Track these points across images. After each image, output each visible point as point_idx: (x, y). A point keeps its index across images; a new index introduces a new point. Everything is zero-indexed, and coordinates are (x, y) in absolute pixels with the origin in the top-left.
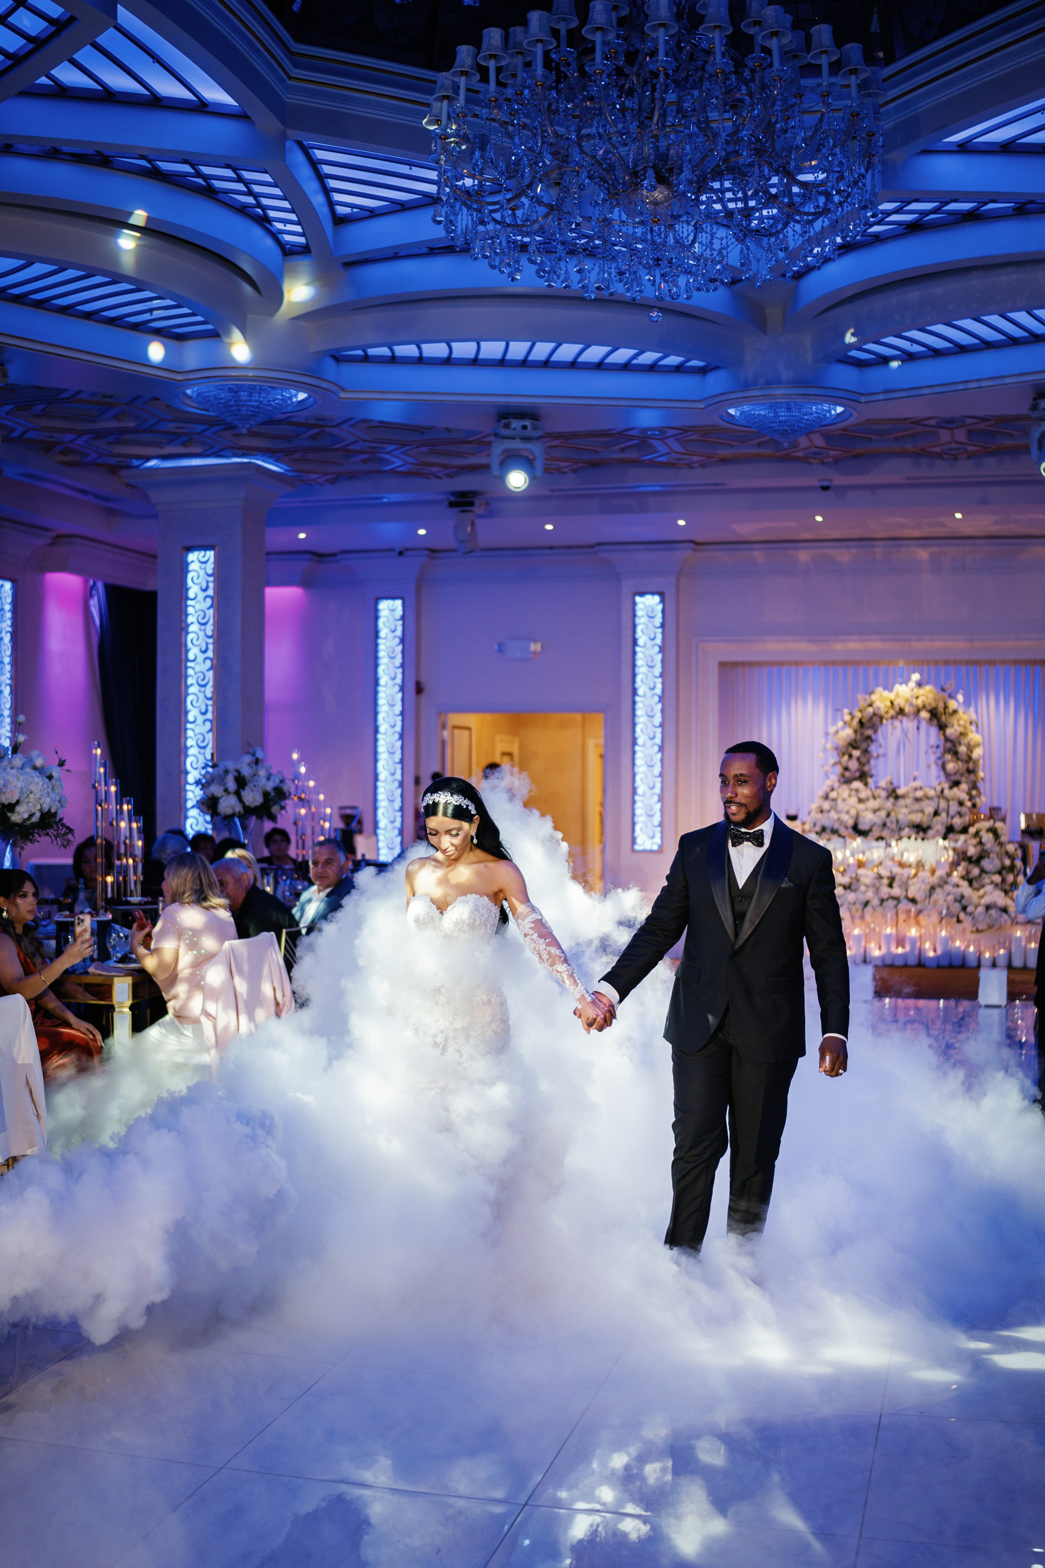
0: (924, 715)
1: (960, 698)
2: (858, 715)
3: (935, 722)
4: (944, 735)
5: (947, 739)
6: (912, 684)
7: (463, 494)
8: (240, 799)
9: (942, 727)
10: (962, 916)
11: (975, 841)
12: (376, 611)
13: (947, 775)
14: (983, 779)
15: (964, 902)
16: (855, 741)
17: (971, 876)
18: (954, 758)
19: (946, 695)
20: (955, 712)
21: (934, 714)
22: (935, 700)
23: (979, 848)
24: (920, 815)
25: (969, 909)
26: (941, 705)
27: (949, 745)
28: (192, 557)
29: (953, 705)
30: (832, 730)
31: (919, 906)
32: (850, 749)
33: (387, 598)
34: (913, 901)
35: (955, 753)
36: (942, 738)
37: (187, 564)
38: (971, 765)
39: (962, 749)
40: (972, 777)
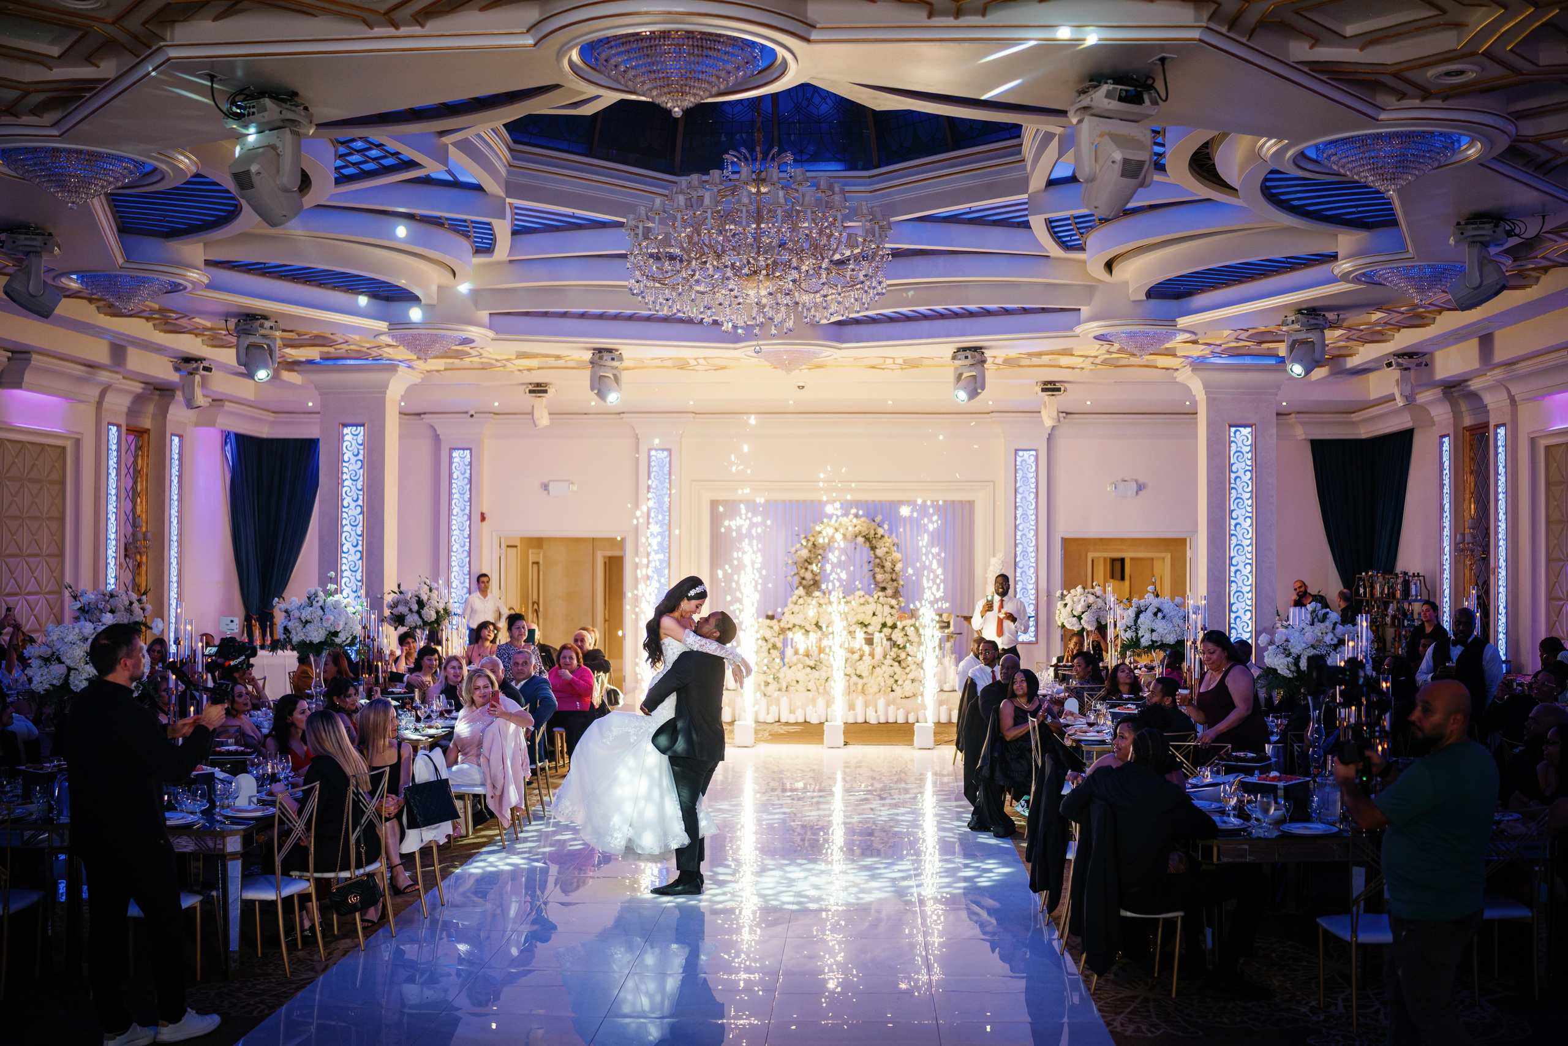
0: (860, 540)
1: (886, 527)
2: (812, 539)
3: (868, 544)
4: (874, 554)
5: (876, 557)
6: (851, 516)
7: (538, 385)
8: (421, 617)
9: (873, 548)
10: (895, 687)
11: (902, 634)
12: (451, 457)
13: (877, 583)
14: (902, 586)
15: (896, 677)
16: (810, 558)
17: (899, 659)
18: (882, 571)
19: (874, 525)
20: (882, 536)
21: (867, 539)
22: (869, 529)
23: (905, 638)
24: (863, 615)
25: (899, 683)
26: (872, 532)
27: (878, 561)
28: (346, 430)
29: (880, 531)
30: (793, 550)
31: (865, 680)
32: (806, 564)
33: (458, 449)
34: (860, 676)
35: (883, 567)
36: (873, 556)
37: (343, 436)
38: (894, 576)
39: (888, 565)
40: (895, 584)
